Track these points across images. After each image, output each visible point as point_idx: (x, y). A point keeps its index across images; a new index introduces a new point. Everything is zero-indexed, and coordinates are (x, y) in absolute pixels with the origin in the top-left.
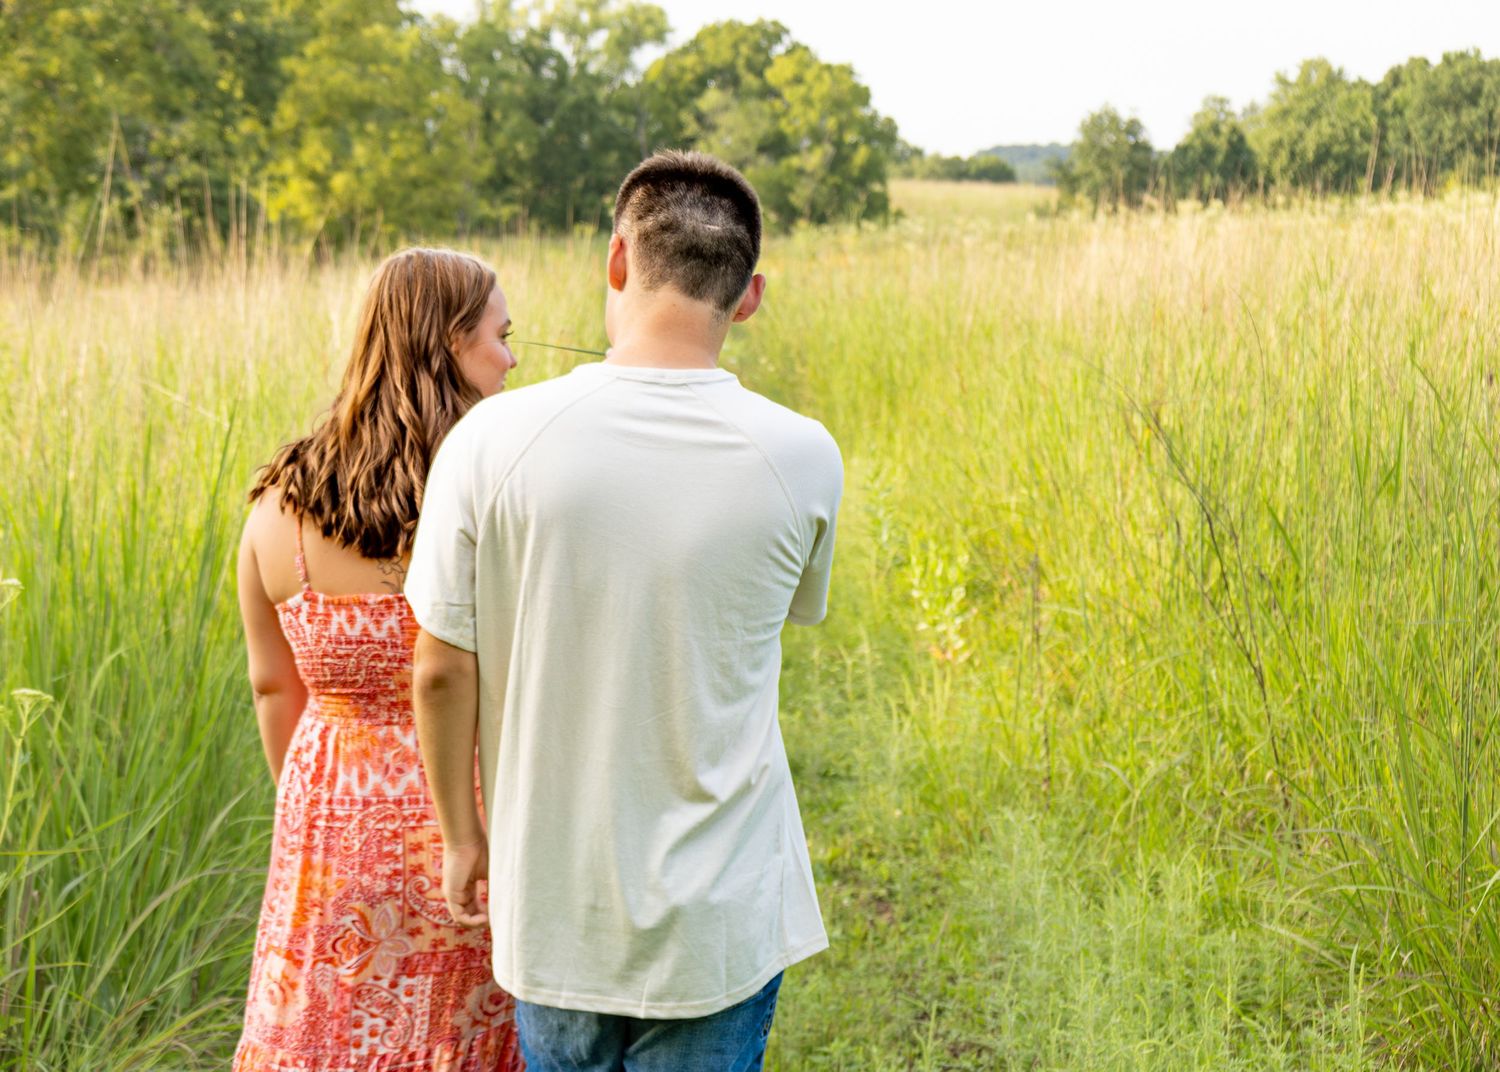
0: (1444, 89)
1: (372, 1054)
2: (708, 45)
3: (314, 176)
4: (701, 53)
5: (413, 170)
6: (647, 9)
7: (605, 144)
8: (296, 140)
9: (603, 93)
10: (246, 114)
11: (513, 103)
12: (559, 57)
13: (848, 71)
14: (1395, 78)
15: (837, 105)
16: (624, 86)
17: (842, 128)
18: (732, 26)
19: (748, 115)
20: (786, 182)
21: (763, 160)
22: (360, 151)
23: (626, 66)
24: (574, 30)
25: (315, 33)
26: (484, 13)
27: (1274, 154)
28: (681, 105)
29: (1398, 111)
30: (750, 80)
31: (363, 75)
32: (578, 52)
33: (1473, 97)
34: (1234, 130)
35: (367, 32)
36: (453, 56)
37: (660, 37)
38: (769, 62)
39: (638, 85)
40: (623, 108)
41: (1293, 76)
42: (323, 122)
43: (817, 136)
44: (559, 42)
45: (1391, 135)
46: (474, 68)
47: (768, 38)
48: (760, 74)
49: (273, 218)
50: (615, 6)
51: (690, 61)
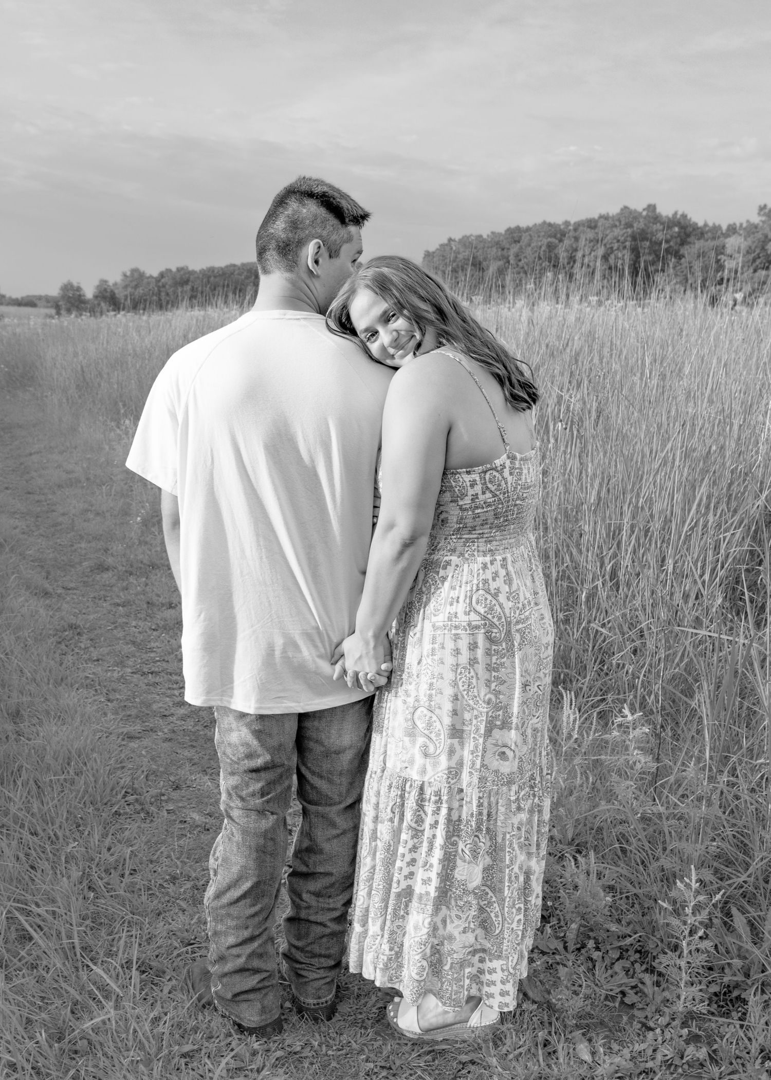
0: (178, 280)
14: (162, 275)
27: (126, 299)
33: (187, 282)
34: (112, 291)
41: (128, 274)
45: (162, 293)
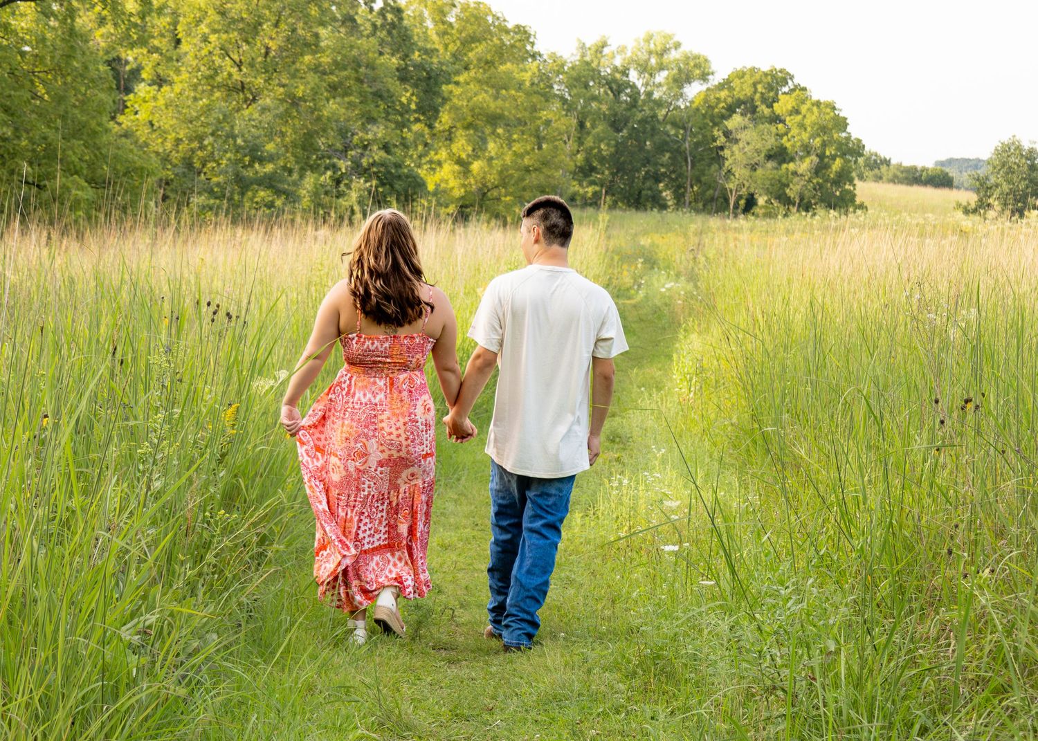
1: (369, 494)
2: (736, 83)
3: (459, 162)
4: (731, 89)
5: (526, 161)
6: (697, 57)
7: (661, 148)
8: (450, 138)
9: (661, 113)
10: (417, 120)
11: (598, 116)
12: (633, 87)
13: (831, 106)
15: (823, 129)
16: (677, 108)
17: (824, 145)
18: (753, 70)
19: (761, 133)
20: (784, 180)
21: (770, 165)
22: (492, 146)
23: (681, 95)
24: (644, 68)
25: (466, 68)
26: (583, 56)
28: (715, 124)
30: (764, 110)
31: (496, 98)
32: (647, 84)
35: (502, 68)
36: (560, 82)
37: (704, 77)
38: (776, 100)
39: (686, 107)
40: (674, 124)
42: (468, 127)
43: (807, 149)
44: (633, 76)
46: (574, 91)
47: (776, 81)
48: (770, 106)
49: (431, 187)
50: (674, 55)
51: (723, 94)
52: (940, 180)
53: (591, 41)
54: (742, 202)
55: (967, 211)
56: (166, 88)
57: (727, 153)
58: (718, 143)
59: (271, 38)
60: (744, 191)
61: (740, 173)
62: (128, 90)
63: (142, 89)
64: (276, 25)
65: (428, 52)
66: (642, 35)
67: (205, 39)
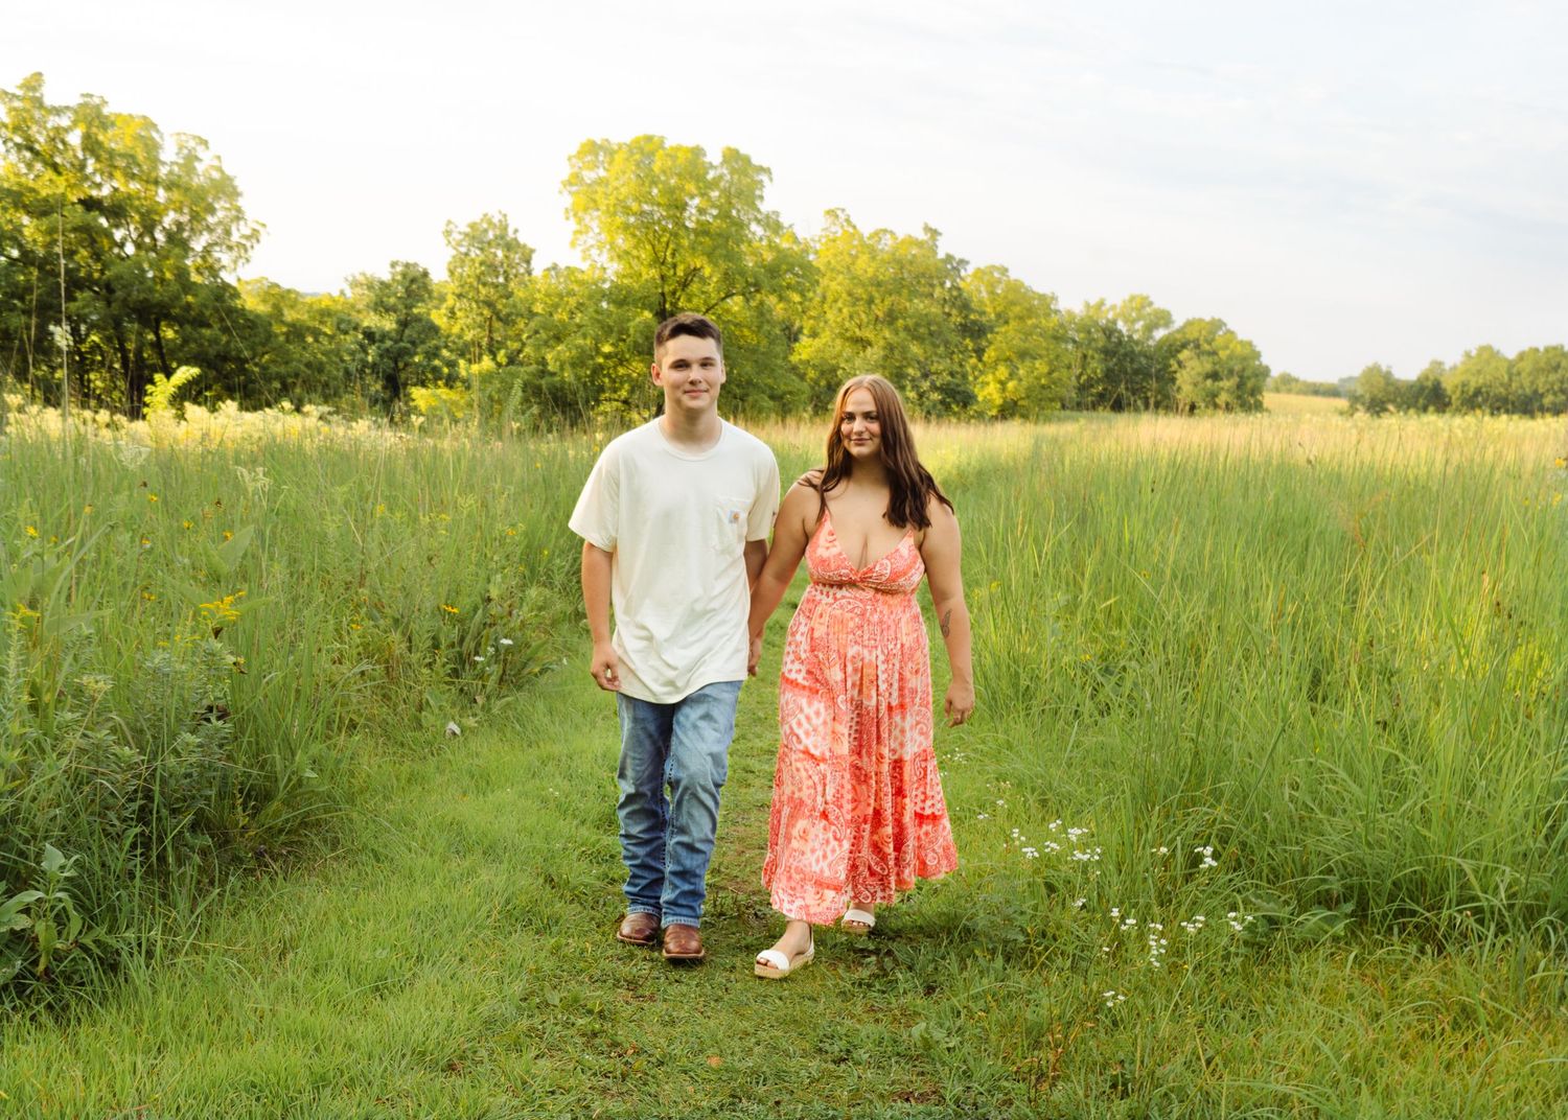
0: (1543, 364)
2: (1188, 329)
3: (1000, 382)
4: (1184, 333)
5: (1044, 382)
6: (1163, 311)
8: (995, 368)
9: (1138, 349)
10: (973, 356)
11: (1096, 351)
12: (1120, 332)
13: (1250, 344)
14: (1521, 357)
15: (1244, 359)
16: (1149, 346)
17: (1244, 370)
18: (1201, 320)
19: (1202, 363)
20: (1216, 392)
21: (1209, 382)
22: (1021, 372)
23: (1151, 337)
24: (1127, 320)
25: (1006, 323)
26: (1088, 312)
27: (1454, 391)
28: (1172, 356)
29: (1519, 374)
30: (1205, 347)
32: (1129, 330)
35: (1033, 320)
36: (1073, 329)
37: (1168, 324)
38: (1213, 340)
39: (1155, 345)
40: (1146, 357)
42: (1006, 360)
43: (1232, 373)
44: (1121, 325)
45: (1514, 385)
46: (1082, 335)
47: (1217, 324)
48: (1210, 344)
49: (980, 399)
50: (1148, 310)
51: (1178, 336)
52: (1332, 392)
53: (1093, 302)
54: (1187, 408)
55: (1341, 413)
56: (817, 340)
57: (1178, 375)
58: (1173, 369)
59: (879, 310)
60: (1188, 401)
61: (1187, 388)
62: (796, 340)
63: (804, 340)
64: (883, 301)
65: (983, 313)
66: (1127, 298)
67: (840, 310)
